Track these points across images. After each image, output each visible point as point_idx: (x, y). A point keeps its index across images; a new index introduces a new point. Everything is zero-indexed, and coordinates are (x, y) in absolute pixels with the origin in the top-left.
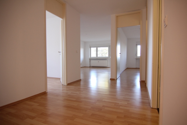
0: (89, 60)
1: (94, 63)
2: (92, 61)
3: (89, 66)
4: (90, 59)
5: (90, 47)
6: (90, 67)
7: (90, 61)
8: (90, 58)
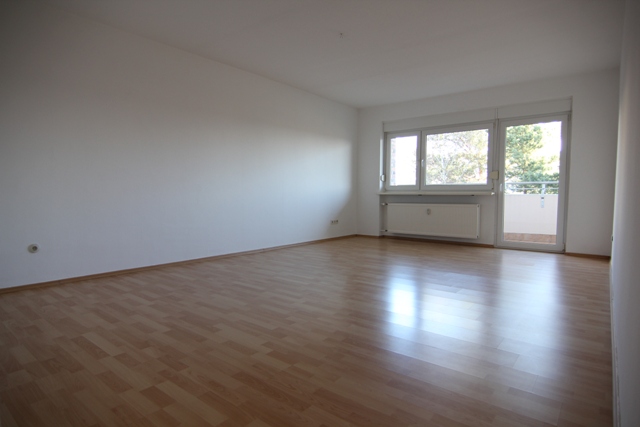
0: (378, 199)
1: (403, 220)
2: (393, 208)
3: (378, 235)
4: (383, 197)
5: (387, 137)
6: (382, 237)
7: (383, 208)
8: (385, 189)
